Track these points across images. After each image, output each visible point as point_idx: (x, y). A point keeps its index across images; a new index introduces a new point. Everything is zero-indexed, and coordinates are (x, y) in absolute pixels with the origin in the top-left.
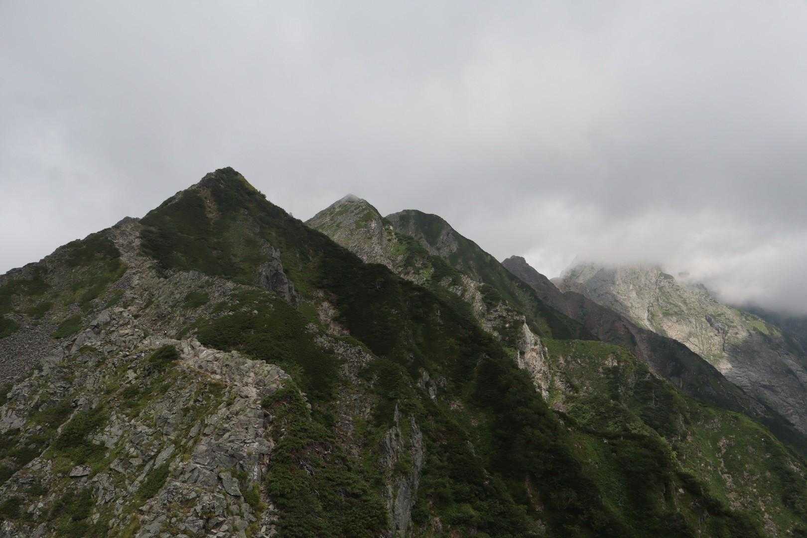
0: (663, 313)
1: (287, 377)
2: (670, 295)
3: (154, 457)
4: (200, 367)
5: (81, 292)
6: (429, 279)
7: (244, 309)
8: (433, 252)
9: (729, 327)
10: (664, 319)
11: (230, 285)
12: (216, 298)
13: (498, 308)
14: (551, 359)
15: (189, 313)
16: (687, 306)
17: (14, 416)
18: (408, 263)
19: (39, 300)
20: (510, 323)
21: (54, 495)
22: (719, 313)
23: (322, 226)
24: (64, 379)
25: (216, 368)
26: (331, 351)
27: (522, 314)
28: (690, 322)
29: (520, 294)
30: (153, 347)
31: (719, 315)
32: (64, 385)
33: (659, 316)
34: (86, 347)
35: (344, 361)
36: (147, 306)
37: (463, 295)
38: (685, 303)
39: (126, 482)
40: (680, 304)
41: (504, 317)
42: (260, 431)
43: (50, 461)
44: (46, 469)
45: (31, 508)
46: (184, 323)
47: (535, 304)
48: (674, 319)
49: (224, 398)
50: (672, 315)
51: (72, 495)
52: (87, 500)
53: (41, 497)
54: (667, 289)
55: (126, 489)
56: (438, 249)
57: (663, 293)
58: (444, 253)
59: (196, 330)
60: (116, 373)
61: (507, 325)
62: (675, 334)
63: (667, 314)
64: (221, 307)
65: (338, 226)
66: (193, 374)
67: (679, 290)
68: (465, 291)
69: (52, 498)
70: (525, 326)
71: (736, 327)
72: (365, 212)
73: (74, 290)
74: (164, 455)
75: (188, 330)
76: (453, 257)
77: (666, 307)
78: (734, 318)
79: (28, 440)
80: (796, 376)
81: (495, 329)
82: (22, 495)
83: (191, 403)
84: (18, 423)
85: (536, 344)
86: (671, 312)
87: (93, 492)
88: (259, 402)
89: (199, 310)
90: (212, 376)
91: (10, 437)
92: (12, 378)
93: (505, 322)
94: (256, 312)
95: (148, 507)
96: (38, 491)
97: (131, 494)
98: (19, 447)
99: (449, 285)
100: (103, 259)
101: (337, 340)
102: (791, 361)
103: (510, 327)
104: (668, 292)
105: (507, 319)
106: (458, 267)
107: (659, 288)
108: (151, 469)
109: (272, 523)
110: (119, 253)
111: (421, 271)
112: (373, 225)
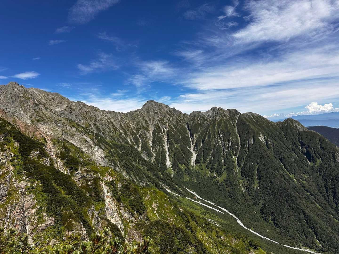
0: (37, 120)
2: (39, 113)
6: (17, 153)
9: (64, 125)
10: (37, 123)
13: (79, 171)
16: (46, 117)
20: (90, 181)
22: (59, 120)
27: (97, 172)
28: (48, 124)
31: (60, 121)
33: (35, 122)
38: (45, 116)
40: (43, 116)
41: (86, 177)
48: (42, 123)
50: (40, 121)
54: (37, 110)
57: (36, 112)
61: (89, 183)
62: (43, 129)
63: (38, 121)
67: (42, 110)
71: (66, 125)
77: (38, 118)
78: (65, 122)
80: (88, 142)
86: (40, 120)
93: (87, 181)
99: (39, 158)
102: (86, 137)
103: (92, 185)
104: (38, 111)
105: (88, 178)
107: (34, 109)
111: (6, 147)
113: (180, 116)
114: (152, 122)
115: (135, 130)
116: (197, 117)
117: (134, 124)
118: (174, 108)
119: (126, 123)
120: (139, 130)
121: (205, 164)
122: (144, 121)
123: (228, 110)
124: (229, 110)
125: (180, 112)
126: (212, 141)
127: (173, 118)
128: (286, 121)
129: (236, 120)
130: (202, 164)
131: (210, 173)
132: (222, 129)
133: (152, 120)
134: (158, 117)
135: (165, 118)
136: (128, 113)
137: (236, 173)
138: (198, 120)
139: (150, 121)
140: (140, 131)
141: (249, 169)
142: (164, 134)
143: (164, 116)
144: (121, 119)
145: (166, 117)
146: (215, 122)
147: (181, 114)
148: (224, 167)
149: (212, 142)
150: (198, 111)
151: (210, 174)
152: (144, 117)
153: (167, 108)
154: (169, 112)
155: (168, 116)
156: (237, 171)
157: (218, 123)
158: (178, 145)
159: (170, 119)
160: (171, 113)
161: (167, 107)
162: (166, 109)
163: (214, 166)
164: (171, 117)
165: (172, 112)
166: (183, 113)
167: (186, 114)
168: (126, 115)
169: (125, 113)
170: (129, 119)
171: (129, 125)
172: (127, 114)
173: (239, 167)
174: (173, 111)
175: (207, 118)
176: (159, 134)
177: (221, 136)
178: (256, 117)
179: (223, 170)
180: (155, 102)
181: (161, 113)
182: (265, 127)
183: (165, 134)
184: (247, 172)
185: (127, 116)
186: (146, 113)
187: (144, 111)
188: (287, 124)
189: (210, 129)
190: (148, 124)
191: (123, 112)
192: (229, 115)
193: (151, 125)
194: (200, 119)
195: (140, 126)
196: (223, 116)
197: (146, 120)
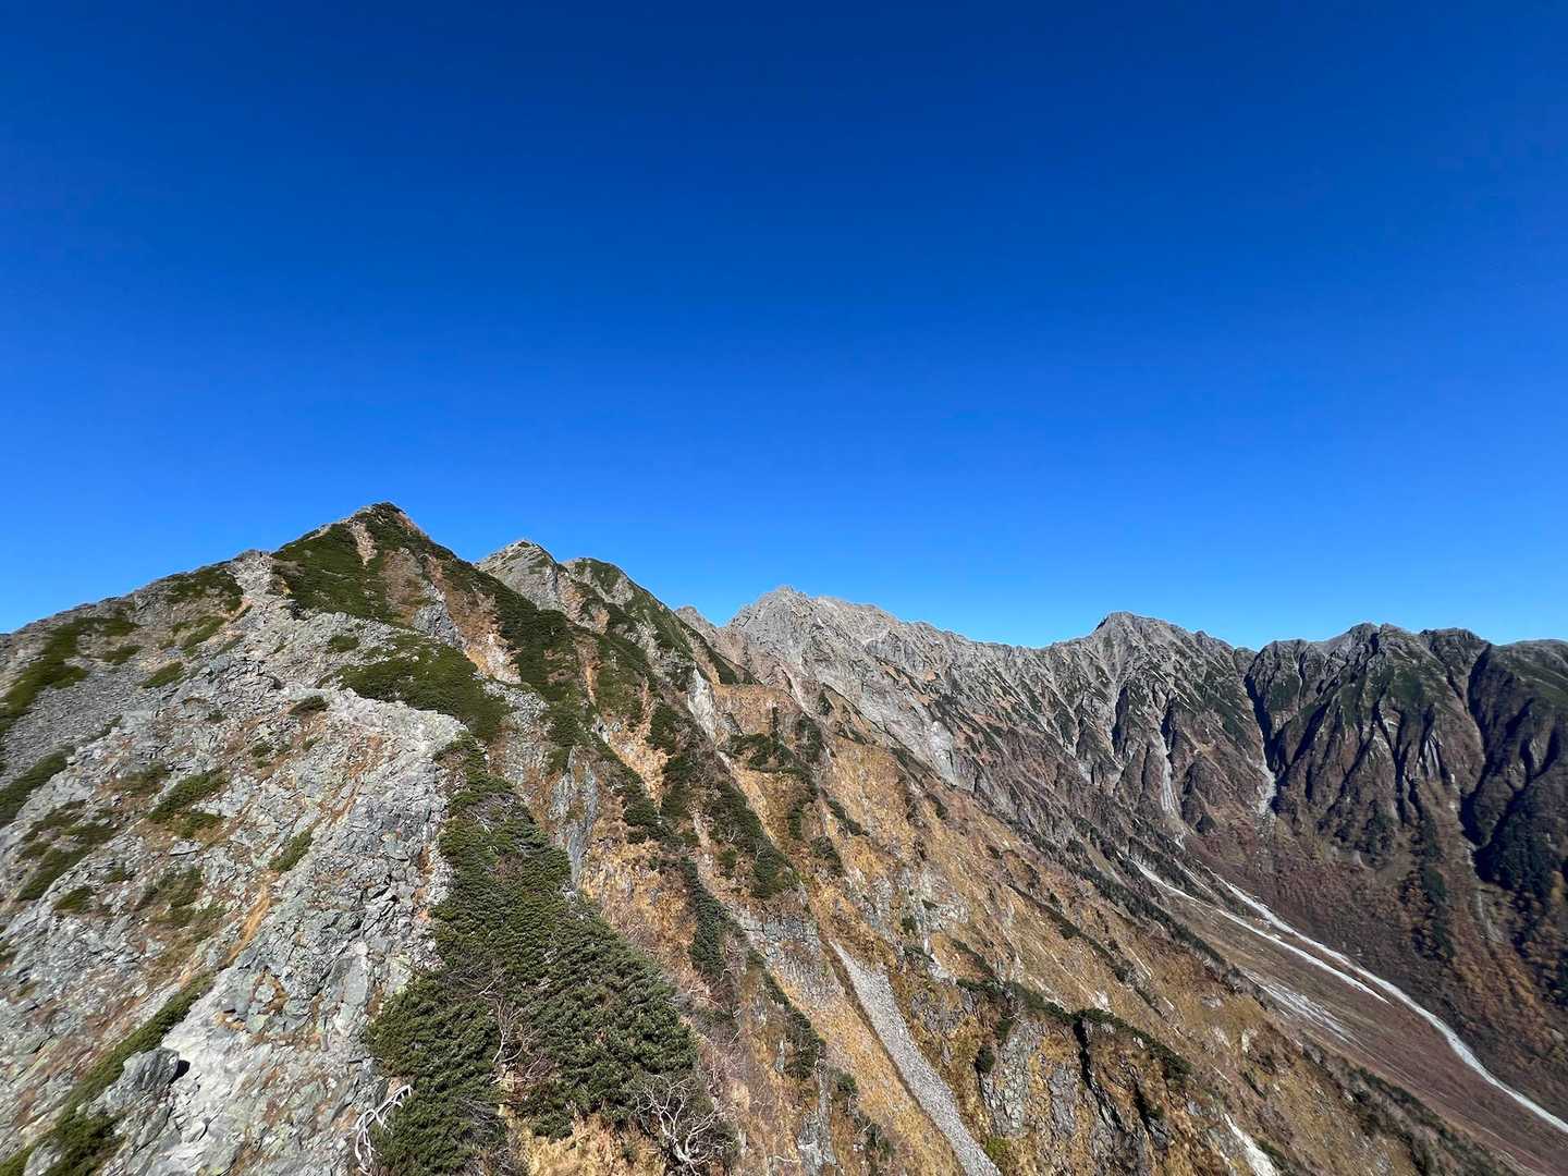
1: (463, 728)
2: (821, 644)
3: (292, 824)
4: (356, 719)
5: (184, 634)
7: (402, 655)
8: (608, 600)
11: (385, 628)
12: (368, 643)
13: (671, 654)
14: (717, 704)
15: (332, 658)
16: (834, 653)
17: (77, 785)
18: (584, 609)
19: (119, 642)
20: (681, 668)
21: (145, 879)
23: (493, 570)
24: (157, 736)
25: (375, 720)
26: (502, 698)
29: (694, 644)
30: (294, 697)
32: (157, 745)
34: (192, 699)
35: (516, 708)
36: (276, 652)
37: (637, 642)
38: (833, 651)
39: (252, 856)
41: (677, 663)
42: (431, 787)
43: (140, 838)
44: (133, 848)
45: (108, 900)
46: (326, 670)
47: (706, 650)
48: (824, 664)
49: (386, 754)
51: (172, 875)
52: (195, 879)
53: (125, 883)
54: (818, 638)
55: (251, 864)
56: (613, 597)
57: (816, 642)
58: (619, 601)
59: (342, 677)
60: (241, 729)
61: (679, 671)
64: (375, 651)
65: (510, 570)
66: (347, 728)
68: (639, 637)
69: (142, 882)
70: (696, 671)
72: (540, 558)
73: (176, 630)
74: (306, 821)
75: (330, 677)
76: (628, 605)
79: (97, 814)
81: (667, 674)
82: (96, 883)
83: (344, 759)
84: (82, 793)
85: (705, 689)
87: (203, 872)
88: (429, 755)
89: (346, 655)
90: (371, 729)
91: (70, 812)
92: (73, 738)
93: (677, 668)
94: (416, 658)
95: (284, 882)
96: (119, 875)
97: (259, 870)
98: (82, 823)
99: (625, 632)
100: (221, 595)
101: (509, 686)
103: (681, 673)
105: (679, 665)
106: (633, 615)
108: (288, 836)
109: (443, 884)
110: (242, 590)
111: (596, 618)
112: (548, 571)
113: (1222, 656)
114: (1118, 673)
115: (1064, 694)
116: (1289, 658)
117: (1060, 679)
118: (1197, 634)
119: (1037, 674)
120: (1075, 695)
122: (1094, 669)
123: (1425, 632)
124: (1433, 633)
125: (1223, 644)
126: (1349, 739)
127: (1193, 664)
129: (1468, 667)
130: (1303, 818)
131: (1333, 849)
132: (1393, 699)
133: (1118, 668)
134: (1140, 658)
135: (1166, 661)
136: (1046, 647)
137: (1458, 864)
138: (1291, 667)
139: (1114, 671)
140: (1077, 697)
143: (1162, 656)
144: (1023, 663)
145: (1170, 659)
146: (1365, 675)
147: (1227, 650)
149: (1348, 742)
150: (1292, 641)
151: (1335, 855)
152: (1095, 660)
153: (1173, 632)
154: (1180, 644)
155: (1178, 657)
156: (1464, 858)
157: (1375, 680)
158: (1208, 746)
159: (1182, 666)
160: (1187, 647)
161: (1174, 629)
162: (1170, 637)
163: (1354, 827)
164: (1187, 659)
165: (1192, 646)
166: (1235, 649)
167: (1244, 649)
168: (1039, 653)
169: (1036, 649)
170: (1048, 666)
171: (1047, 680)
172: (1043, 651)
173: (1475, 841)
174: (1194, 642)
175: (1330, 661)
176: (1139, 710)
177: (1390, 725)
180: (1130, 616)
181: (1151, 647)
183: (1159, 709)
185: (1043, 657)
186: (1101, 650)
187: (1096, 642)
190: (1107, 679)
191: (1033, 648)
192: (1430, 649)
193: (1114, 681)
194: (1301, 667)
195: (1080, 683)
196: (1401, 652)
197: (1098, 669)
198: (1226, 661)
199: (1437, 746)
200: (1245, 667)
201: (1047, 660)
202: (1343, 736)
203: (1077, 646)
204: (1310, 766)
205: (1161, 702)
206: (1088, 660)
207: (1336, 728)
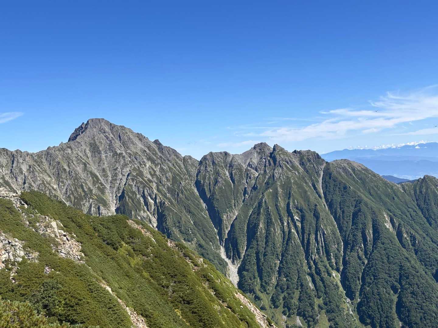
113: (176, 163)
114: (110, 179)
115: (71, 202)
116: (222, 166)
117: (64, 186)
118: (156, 142)
119: (43, 181)
120: (82, 203)
121: (267, 293)
122: (89, 175)
123: (295, 152)
124: (300, 152)
125: (174, 152)
126: (277, 232)
127: (162, 169)
128: (422, 183)
129: (319, 177)
130: (261, 295)
131: (285, 317)
132: (296, 201)
133: (109, 174)
134: (125, 165)
135: (143, 167)
136: (42, 152)
137: (348, 315)
138: (225, 174)
139: (105, 176)
140: (84, 204)
141: (380, 306)
142: (148, 213)
143: (140, 162)
144: (28, 170)
145: (145, 166)
146: (274, 182)
147: (178, 157)
148: (318, 302)
149: (277, 234)
150: (221, 153)
151: (286, 322)
152: (88, 165)
153: (140, 140)
154: (148, 151)
155: (150, 163)
156: (348, 310)
157: (282, 186)
158: (192, 244)
159: (155, 172)
160: (153, 154)
161: (140, 137)
162: (140, 145)
163: (292, 299)
164: (156, 165)
165: (156, 153)
166: (183, 156)
167: (190, 157)
168: (36, 158)
169: (33, 154)
170: (48, 171)
171: (53, 188)
172: (40, 155)
173: (352, 299)
174: (156, 149)
175: (247, 170)
176: (139, 216)
177: (297, 220)
178: (358, 170)
179: (316, 308)
180: (107, 123)
181: (130, 154)
182: (383, 197)
183: (151, 213)
184: (377, 312)
185: (42, 162)
186: (89, 155)
187: (84, 147)
188: (427, 189)
189: (265, 201)
190: (102, 184)
191: (30, 152)
192: (300, 164)
193: (108, 187)
194: (231, 174)
195: (84, 191)
196: (288, 166)
197: (93, 175)
198: (179, 167)
199: (324, 234)
200: (194, 171)
201: (46, 165)
202: (275, 230)
203: (69, 151)
204: (257, 253)
205: (151, 206)
206: (82, 166)
207: (269, 223)
